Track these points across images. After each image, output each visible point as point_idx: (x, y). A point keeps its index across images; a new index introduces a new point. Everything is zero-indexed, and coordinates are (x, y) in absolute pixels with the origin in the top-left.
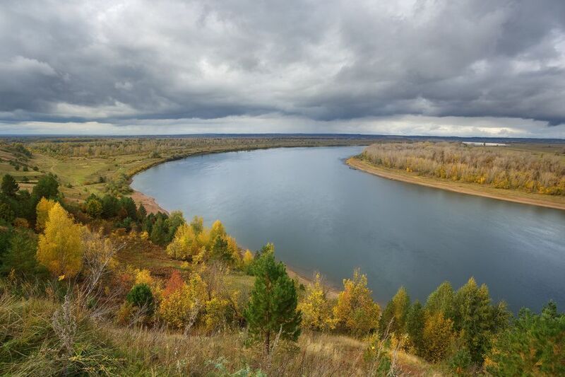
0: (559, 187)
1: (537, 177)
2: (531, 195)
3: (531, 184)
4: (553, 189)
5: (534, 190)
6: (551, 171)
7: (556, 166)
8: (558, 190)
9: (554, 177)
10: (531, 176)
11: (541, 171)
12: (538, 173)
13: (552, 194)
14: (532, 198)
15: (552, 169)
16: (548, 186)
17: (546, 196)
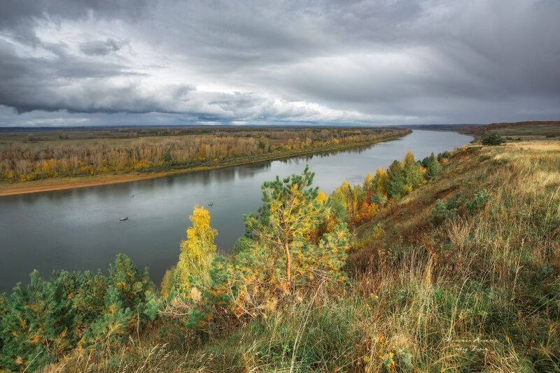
0: (37, 172)
1: (13, 167)
2: (15, 185)
3: (11, 174)
4: (33, 175)
5: (16, 179)
6: (24, 158)
7: (28, 153)
8: (38, 175)
9: (30, 164)
10: (7, 166)
11: (15, 160)
12: (13, 162)
13: (34, 180)
14: (18, 188)
15: (25, 157)
16: (28, 173)
17: (29, 182)
